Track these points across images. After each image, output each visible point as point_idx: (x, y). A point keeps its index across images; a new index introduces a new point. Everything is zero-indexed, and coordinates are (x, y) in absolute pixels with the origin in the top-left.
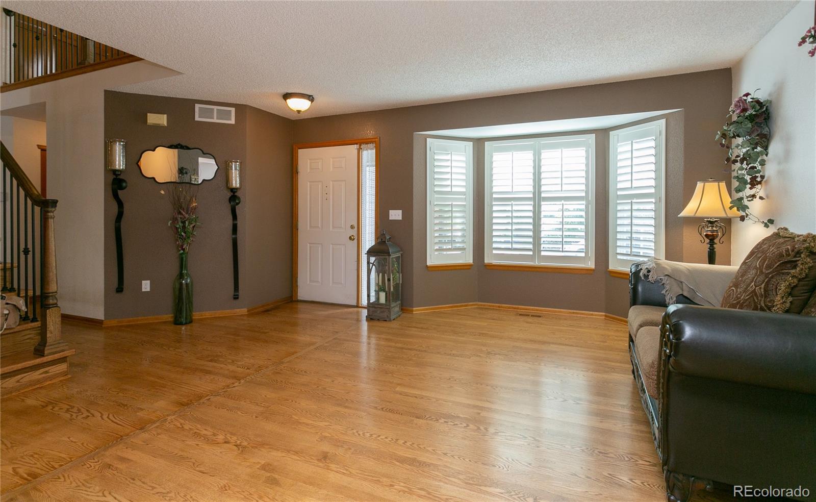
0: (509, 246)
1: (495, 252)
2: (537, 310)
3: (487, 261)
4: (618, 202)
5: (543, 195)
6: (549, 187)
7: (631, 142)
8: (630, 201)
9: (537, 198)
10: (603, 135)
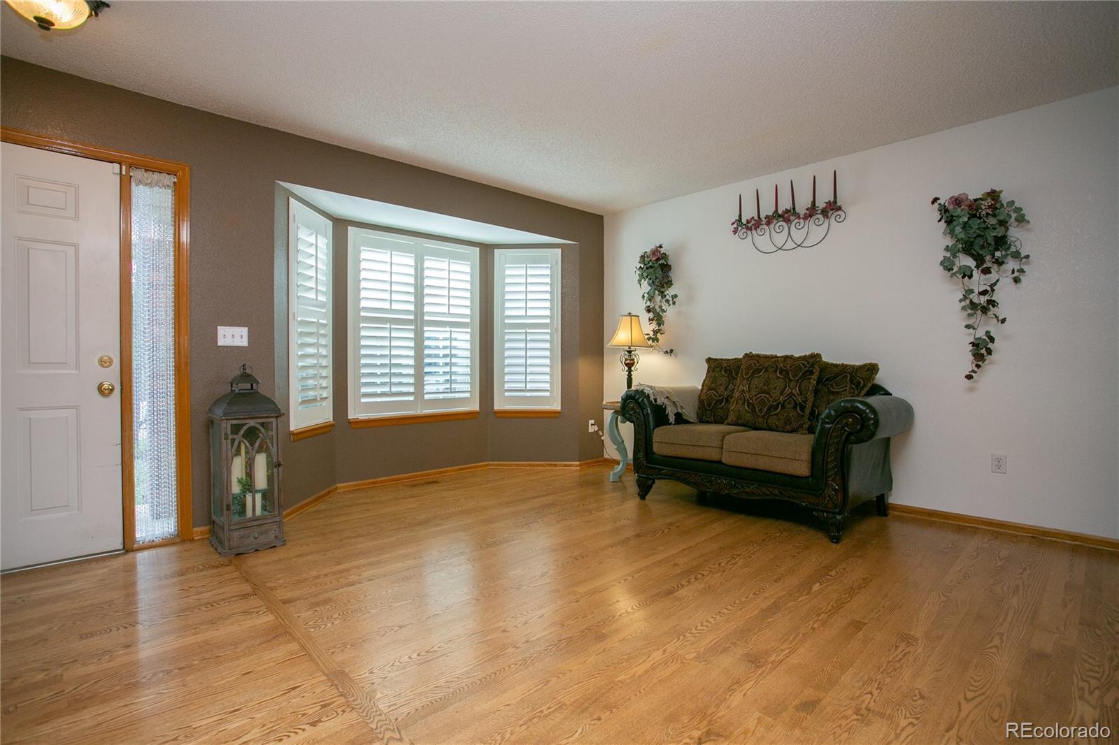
0: (386, 389)
1: (363, 400)
2: (427, 475)
3: (352, 415)
4: (506, 331)
5: (426, 318)
6: (432, 308)
7: (524, 265)
8: (524, 331)
9: (419, 322)
10: (487, 250)
